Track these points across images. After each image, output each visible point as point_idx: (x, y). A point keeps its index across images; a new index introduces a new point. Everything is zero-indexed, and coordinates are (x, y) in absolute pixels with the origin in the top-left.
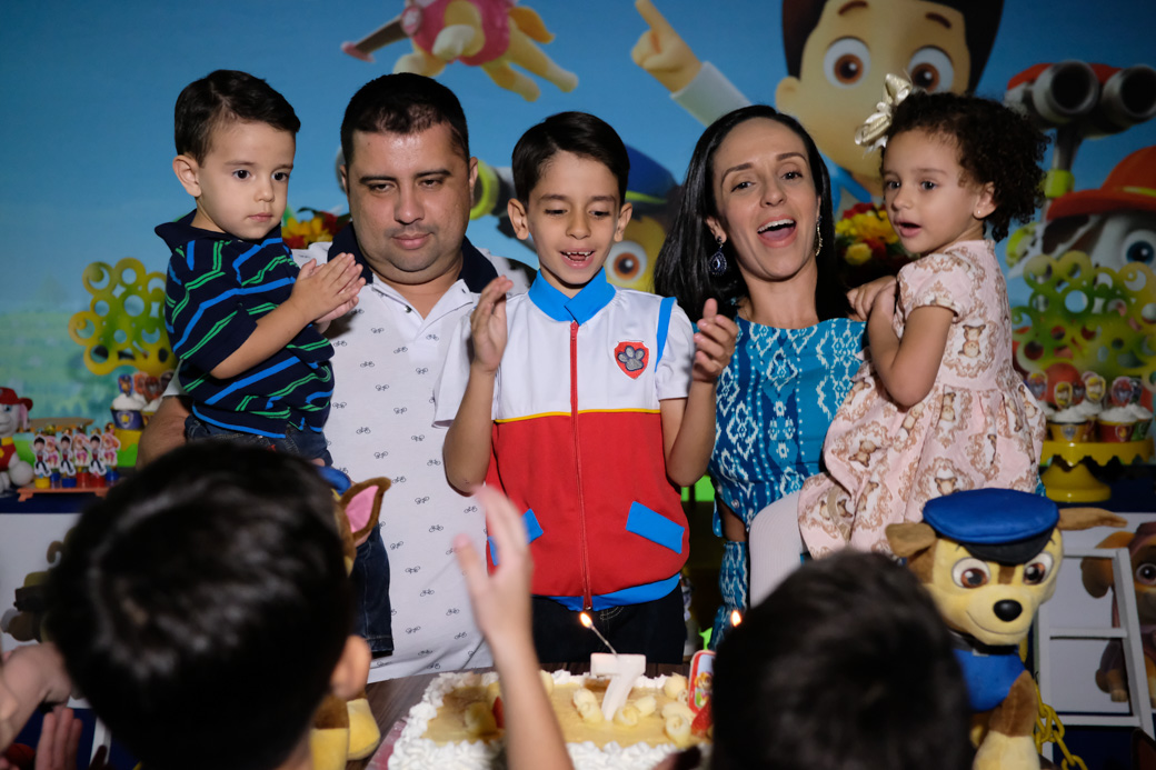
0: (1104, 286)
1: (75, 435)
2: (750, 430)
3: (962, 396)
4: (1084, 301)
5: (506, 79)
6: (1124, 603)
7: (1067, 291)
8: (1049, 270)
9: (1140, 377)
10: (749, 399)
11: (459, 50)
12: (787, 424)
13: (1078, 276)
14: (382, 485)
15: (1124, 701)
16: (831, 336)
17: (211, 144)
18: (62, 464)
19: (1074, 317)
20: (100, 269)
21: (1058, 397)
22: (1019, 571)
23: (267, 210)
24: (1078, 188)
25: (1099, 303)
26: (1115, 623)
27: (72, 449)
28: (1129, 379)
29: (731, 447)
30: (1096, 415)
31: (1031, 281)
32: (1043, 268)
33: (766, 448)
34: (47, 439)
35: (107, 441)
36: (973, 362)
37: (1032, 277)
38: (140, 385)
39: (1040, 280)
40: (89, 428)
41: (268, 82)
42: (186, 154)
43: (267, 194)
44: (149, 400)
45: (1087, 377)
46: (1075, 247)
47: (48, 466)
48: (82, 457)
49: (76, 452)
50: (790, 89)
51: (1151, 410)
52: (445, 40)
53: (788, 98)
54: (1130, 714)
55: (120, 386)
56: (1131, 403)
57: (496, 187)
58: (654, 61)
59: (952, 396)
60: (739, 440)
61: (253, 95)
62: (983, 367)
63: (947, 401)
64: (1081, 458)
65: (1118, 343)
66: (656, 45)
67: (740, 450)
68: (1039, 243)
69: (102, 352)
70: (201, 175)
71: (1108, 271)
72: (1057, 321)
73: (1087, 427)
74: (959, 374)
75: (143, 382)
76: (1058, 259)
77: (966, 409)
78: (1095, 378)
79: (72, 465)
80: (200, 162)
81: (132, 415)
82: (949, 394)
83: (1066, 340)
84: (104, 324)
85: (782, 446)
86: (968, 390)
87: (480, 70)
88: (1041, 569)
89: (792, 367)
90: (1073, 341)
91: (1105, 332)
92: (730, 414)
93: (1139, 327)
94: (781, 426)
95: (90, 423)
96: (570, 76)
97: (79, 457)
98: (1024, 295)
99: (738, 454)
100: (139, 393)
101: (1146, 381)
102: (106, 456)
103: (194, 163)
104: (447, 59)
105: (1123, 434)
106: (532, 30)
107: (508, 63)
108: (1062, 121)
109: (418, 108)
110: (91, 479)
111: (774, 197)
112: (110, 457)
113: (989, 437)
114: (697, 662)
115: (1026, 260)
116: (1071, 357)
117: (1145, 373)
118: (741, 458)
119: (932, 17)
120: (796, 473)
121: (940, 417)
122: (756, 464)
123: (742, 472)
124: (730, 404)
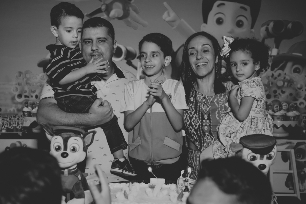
0: (287, 79)
1: (13, 118)
2: (198, 122)
3: (256, 119)
4: (282, 83)
5: (129, 24)
6: (293, 164)
7: (277, 81)
8: (273, 75)
10: (198, 113)
11: (116, 16)
12: (208, 122)
13: (280, 77)
14: (94, 132)
15: (292, 190)
16: (218, 98)
18: (9, 126)
19: (279, 87)
20: (20, 73)
21: (275, 109)
22: (265, 156)
23: (76, 40)
24: (281, 53)
25: (286, 84)
26: (290, 169)
27: (12, 122)
28: (294, 104)
29: (192, 126)
30: (285, 114)
31: (268, 78)
32: (271, 75)
33: (202, 127)
34: (5, 119)
35: (22, 120)
36: (259, 110)
38: (30, 105)
39: (270, 78)
40: (16, 116)
42: (54, 25)
43: (76, 36)
44: (33, 109)
45: (283, 104)
46: (279, 69)
47: (5, 126)
48: (15, 124)
49: (13, 122)
50: (204, 26)
51: (300, 112)
52: (113, 13)
53: (204, 28)
54: (294, 193)
55: (25, 105)
56: (294, 110)
57: (126, 52)
58: (168, 19)
59: (254, 119)
60: (195, 124)
61: (71, 8)
62: (261, 111)
63: (253, 120)
64: (281, 125)
65: (291, 94)
66: (169, 15)
67: (195, 127)
69: (20, 96)
70: (58, 31)
71: (288, 75)
72: (275, 88)
73: (283, 117)
74: (255, 113)
75: (31, 104)
76: (275, 72)
77: (257, 123)
78: (285, 104)
79: (12, 126)
80: (58, 27)
81: (28, 113)
82: (253, 118)
83: (277, 93)
84: (21, 88)
85: (206, 127)
86: (257, 117)
87: (122, 21)
88: (271, 156)
89: (208, 105)
90: (279, 94)
91: (288, 91)
92: (192, 117)
93: (296, 90)
94: (206, 122)
95: (17, 115)
96: (146, 23)
97: (14, 124)
98: (266, 81)
99: (194, 127)
100: (30, 107)
101: (298, 105)
102: (21, 124)
103: (56, 28)
104: (113, 18)
105: (292, 119)
107: (129, 19)
108: (276, 35)
110: (17, 130)
112: (22, 124)
113: (263, 130)
114: (179, 180)
115: (266, 72)
116: (278, 98)
117: (298, 102)
118: (195, 129)
119: (242, 7)
120: (209, 135)
121: (251, 125)
122: (198, 131)
123: (194, 132)
124: (192, 114)
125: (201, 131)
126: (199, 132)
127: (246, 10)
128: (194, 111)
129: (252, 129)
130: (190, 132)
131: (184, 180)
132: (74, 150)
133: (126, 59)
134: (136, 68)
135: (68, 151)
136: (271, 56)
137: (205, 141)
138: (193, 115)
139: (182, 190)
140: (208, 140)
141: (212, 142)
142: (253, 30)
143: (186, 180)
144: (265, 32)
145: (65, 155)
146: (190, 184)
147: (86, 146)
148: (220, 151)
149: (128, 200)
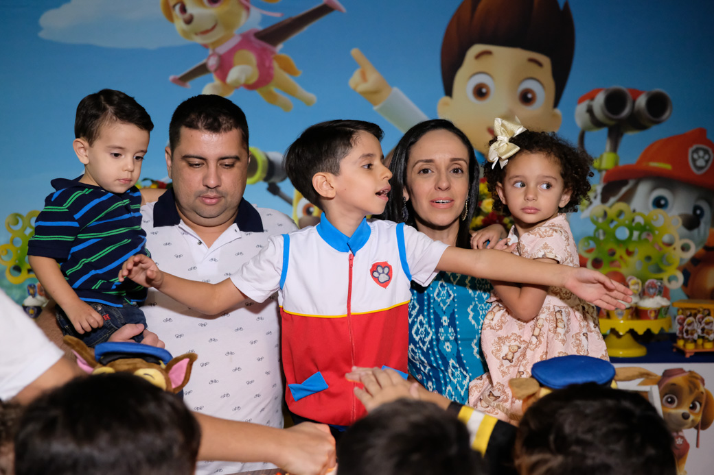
0: (639, 224)
2: (427, 334)
3: (566, 312)
4: (627, 233)
5: (272, 98)
7: (616, 227)
8: (605, 214)
9: (662, 279)
10: (426, 313)
11: (243, 81)
12: (450, 331)
13: (622, 218)
14: (192, 358)
17: (99, 134)
19: (620, 243)
20: (17, 217)
23: (129, 177)
24: (622, 163)
25: (636, 234)
28: (655, 281)
29: (415, 343)
30: (636, 303)
31: (594, 221)
32: (602, 213)
33: (437, 345)
37: (595, 219)
39: (600, 220)
41: (135, 99)
42: (82, 138)
43: (130, 167)
44: (46, 300)
45: (630, 280)
46: (621, 200)
50: (446, 104)
51: (669, 299)
52: (234, 75)
53: (445, 110)
55: (29, 291)
56: (657, 295)
57: (266, 164)
58: (363, 87)
59: (561, 312)
60: (420, 339)
61: (127, 107)
63: (558, 316)
64: (627, 329)
65: (648, 258)
66: (364, 77)
67: (421, 345)
68: (599, 197)
69: (17, 269)
70: (90, 152)
71: (641, 215)
72: (611, 245)
73: (630, 310)
76: (611, 207)
78: (635, 280)
80: (91, 144)
81: (36, 309)
82: (559, 311)
83: (617, 257)
84: (19, 252)
85: (447, 344)
86: (568, 308)
87: (256, 93)
89: (451, 292)
90: (621, 257)
91: (641, 252)
92: (414, 322)
93: (661, 249)
94: (446, 332)
96: (312, 96)
98: (591, 229)
99: (420, 347)
100: (41, 295)
101: (666, 282)
103: (86, 144)
104: (235, 86)
105: (653, 315)
106: (288, 69)
107: (273, 88)
108: (612, 123)
109: (225, 118)
111: (444, 185)
113: (584, 335)
115: (591, 208)
116: (619, 267)
117: (665, 276)
118: (422, 350)
119: (531, 60)
120: (457, 366)
121: (557, 326)
122: (431, 355)
123: (423, 358)
124: (413, 316)
125: (438, 356)
126: (432, 359)
127: (540, 64)
128: (418, 307)
129: (560, 337)
130: (413, 358)
133: (266, 180)
134: (290, 202)
136: (600, 171)
137: (448, 380)
138: (414, 318)
140: (454, 379)
141: (465, 383)
142: (558, 111)
144: (587, 116)
148: (483, 401)
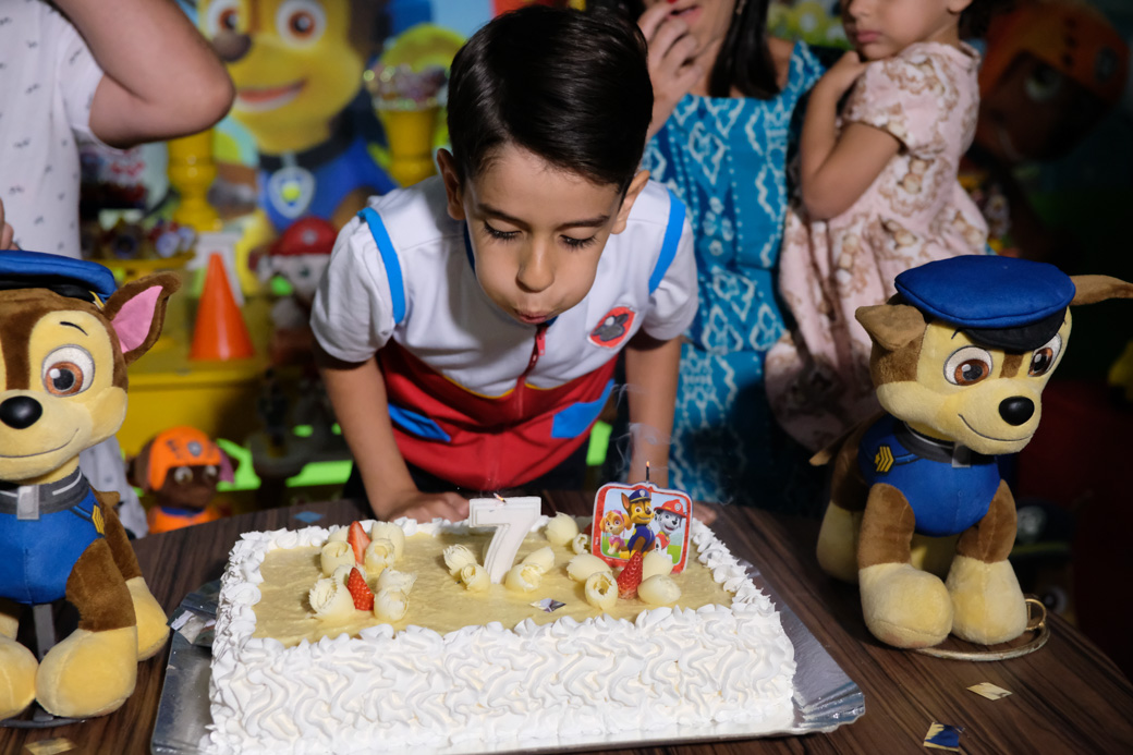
16: (762, 114)
22: (1027, 359)
74: (891, 208)
85: (717, 244)
88: (1048, 355)
94: (718, 222)
114: (602, 499)
131: (629, 493)
132: (67, 381)
135: (36, 390)
137: (712, 297)
139: (621, 542)
140: (725, 293)
143: (636, 494)
145: (23, 412)
146: (659, 511)
147: (123, 359)
149: (373, 614)
